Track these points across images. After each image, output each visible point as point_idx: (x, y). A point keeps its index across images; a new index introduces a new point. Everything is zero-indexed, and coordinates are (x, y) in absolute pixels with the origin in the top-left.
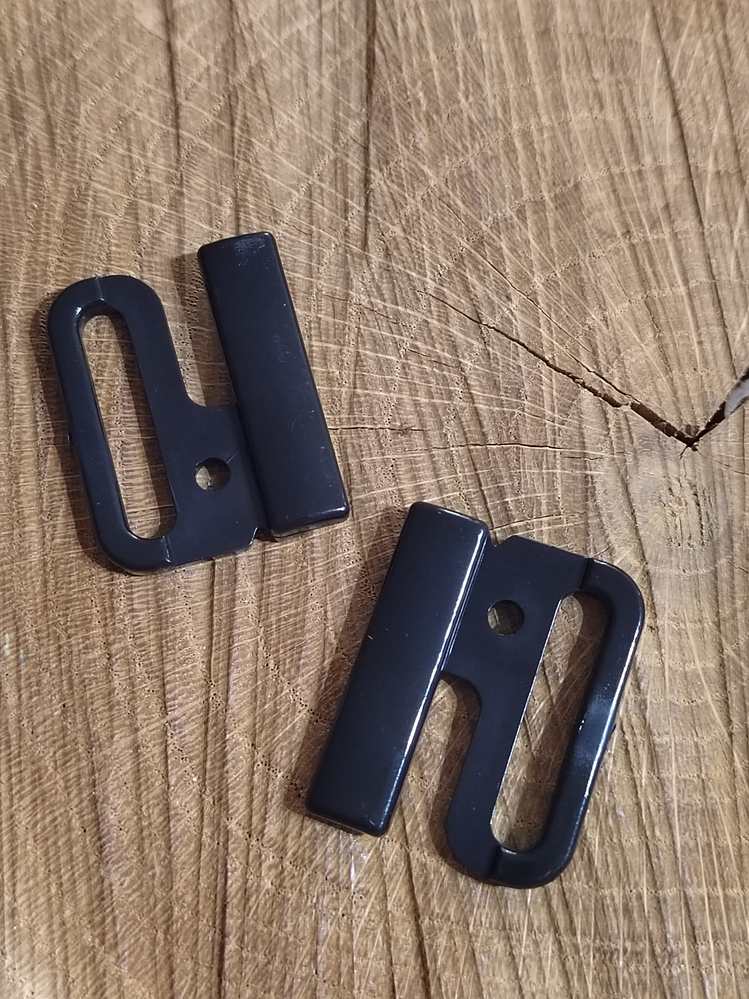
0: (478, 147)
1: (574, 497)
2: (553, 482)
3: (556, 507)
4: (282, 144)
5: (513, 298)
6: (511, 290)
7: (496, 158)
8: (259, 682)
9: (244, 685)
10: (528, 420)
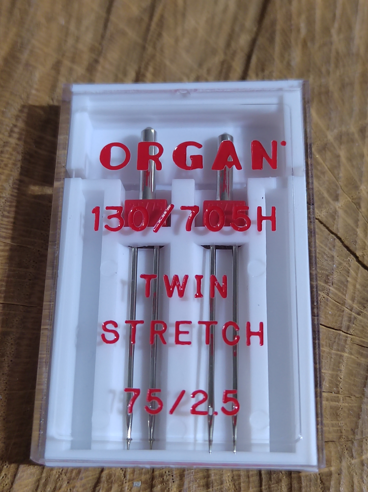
0: (338, 74)
1: (354, 381)
2: (339, 363)
3: (337, 387)
4: (185, 42)
5: (340, 198)
6: (340, 192)
7: (352, 84)
8: (44, 475)
9: (31, 474)
10: (330, 304)
